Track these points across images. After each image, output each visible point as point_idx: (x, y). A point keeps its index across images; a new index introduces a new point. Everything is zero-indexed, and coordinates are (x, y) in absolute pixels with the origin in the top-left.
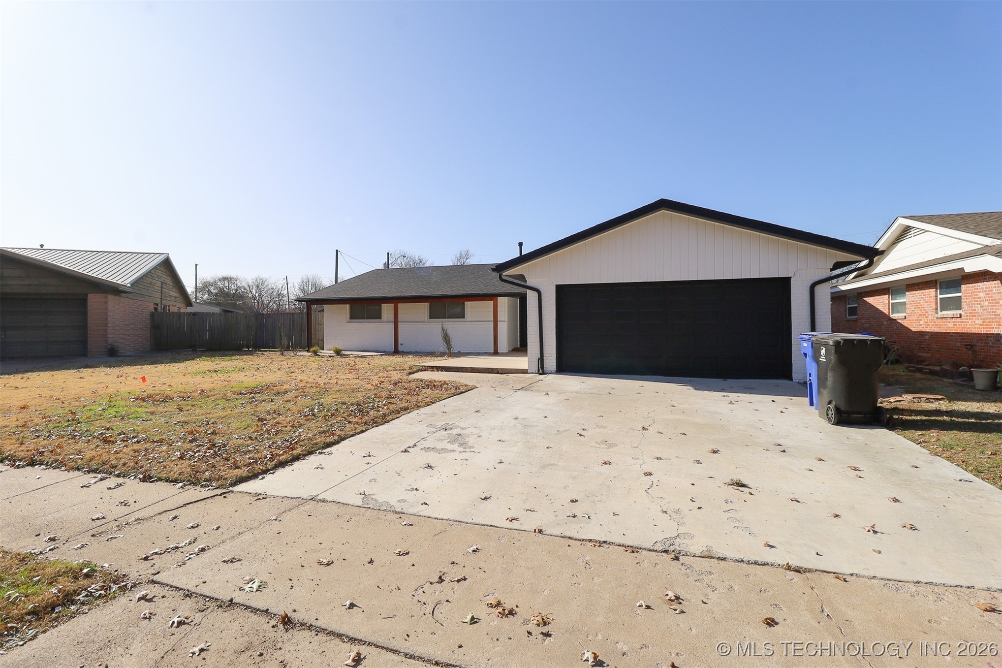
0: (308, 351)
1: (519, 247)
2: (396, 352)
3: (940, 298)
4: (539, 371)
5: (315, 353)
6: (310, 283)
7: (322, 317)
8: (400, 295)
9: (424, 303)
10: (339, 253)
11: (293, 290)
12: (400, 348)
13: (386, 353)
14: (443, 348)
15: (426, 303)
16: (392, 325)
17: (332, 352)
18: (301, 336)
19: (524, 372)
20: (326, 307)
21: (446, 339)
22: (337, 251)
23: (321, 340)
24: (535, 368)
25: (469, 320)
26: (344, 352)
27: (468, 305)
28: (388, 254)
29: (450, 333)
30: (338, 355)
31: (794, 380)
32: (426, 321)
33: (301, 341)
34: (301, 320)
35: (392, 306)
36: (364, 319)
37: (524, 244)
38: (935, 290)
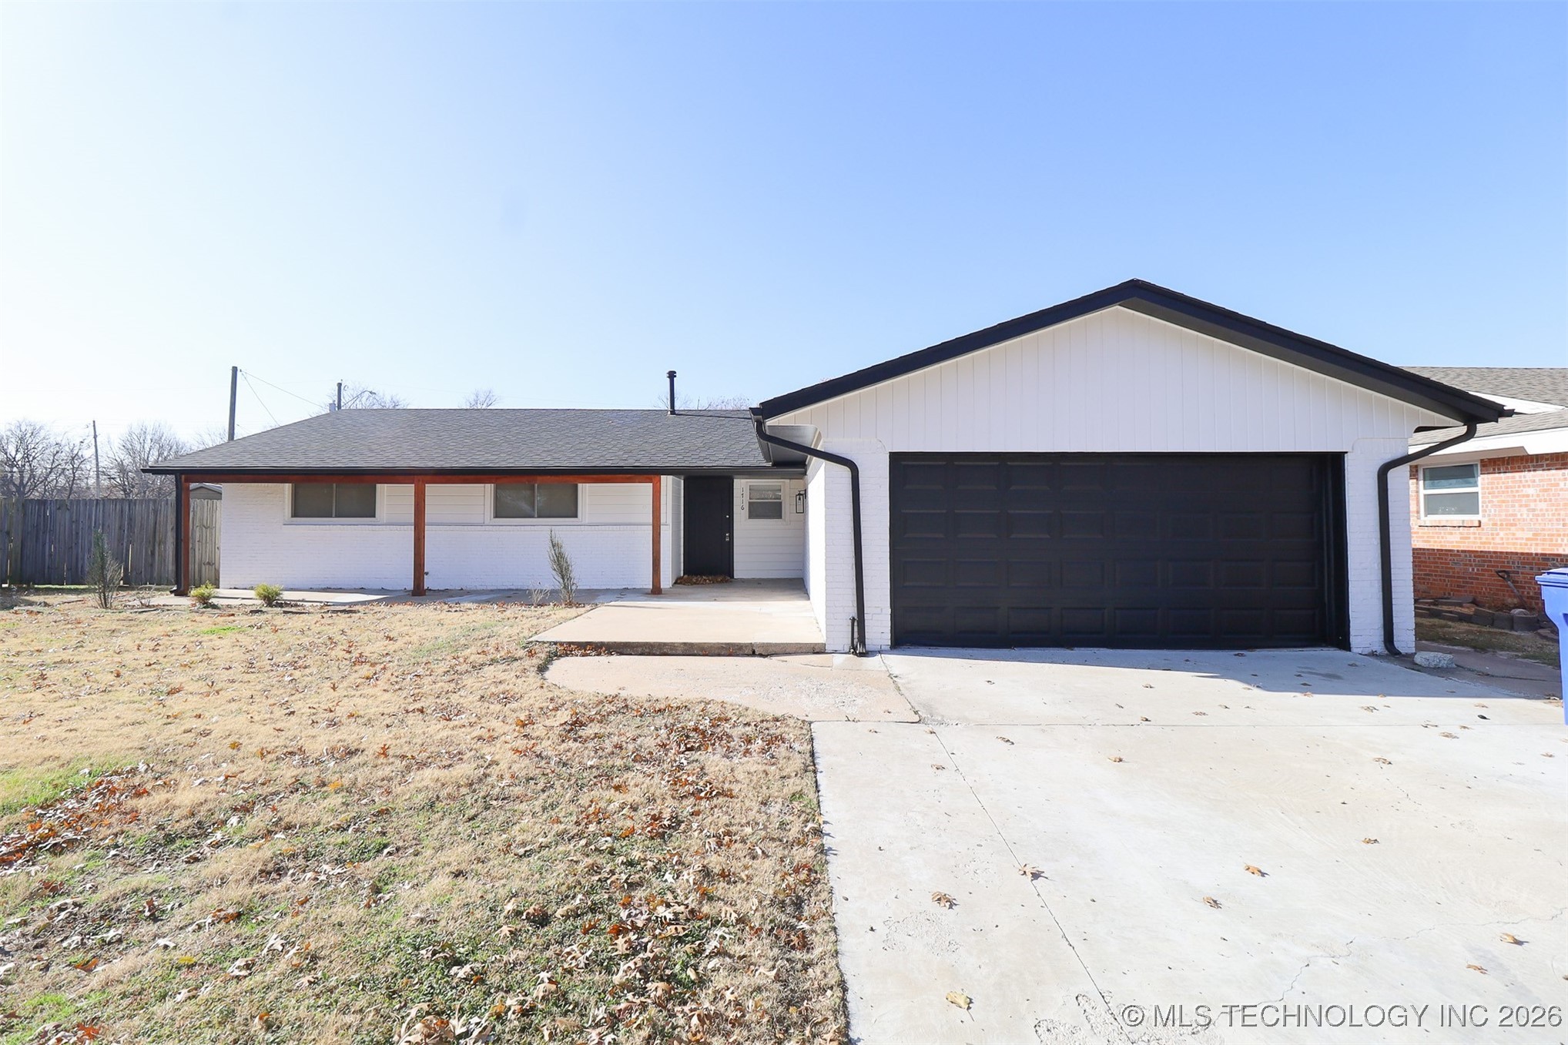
0: (180, 593)
1: (668, 379)
2: (419, 592)
3: (1425, 495)
4: (855, 648)
5: (205, 601)
6: (149, 437)
7: (213, 511)
8: (431, 464)
9: (483, 485)
10: (239, 373)
11: (107, 449)
12: (428, 583)
13: (392, 597)
14: (550, 581)
15: (488, 486)
16: (410, 532)
17: (252, 594)
18: (153, 554)
19: (818, 650)
20: (225, 488)
21: (560, 566)
22: (235, 370)
23: (209, 563)
24: (844, 639)
25: (587, 521)
26: (287, 596)
27: (587, 491)
28: (340, 385)
29: (568, 551)
30: (270, 605)
31: (1354, 650)
32: (487, 522)
33: (152, 565)
34: (152, 517)
35: (410, 489)
36: (331, 517)
37: (677, 375)
38: (1415, 480)
